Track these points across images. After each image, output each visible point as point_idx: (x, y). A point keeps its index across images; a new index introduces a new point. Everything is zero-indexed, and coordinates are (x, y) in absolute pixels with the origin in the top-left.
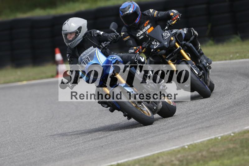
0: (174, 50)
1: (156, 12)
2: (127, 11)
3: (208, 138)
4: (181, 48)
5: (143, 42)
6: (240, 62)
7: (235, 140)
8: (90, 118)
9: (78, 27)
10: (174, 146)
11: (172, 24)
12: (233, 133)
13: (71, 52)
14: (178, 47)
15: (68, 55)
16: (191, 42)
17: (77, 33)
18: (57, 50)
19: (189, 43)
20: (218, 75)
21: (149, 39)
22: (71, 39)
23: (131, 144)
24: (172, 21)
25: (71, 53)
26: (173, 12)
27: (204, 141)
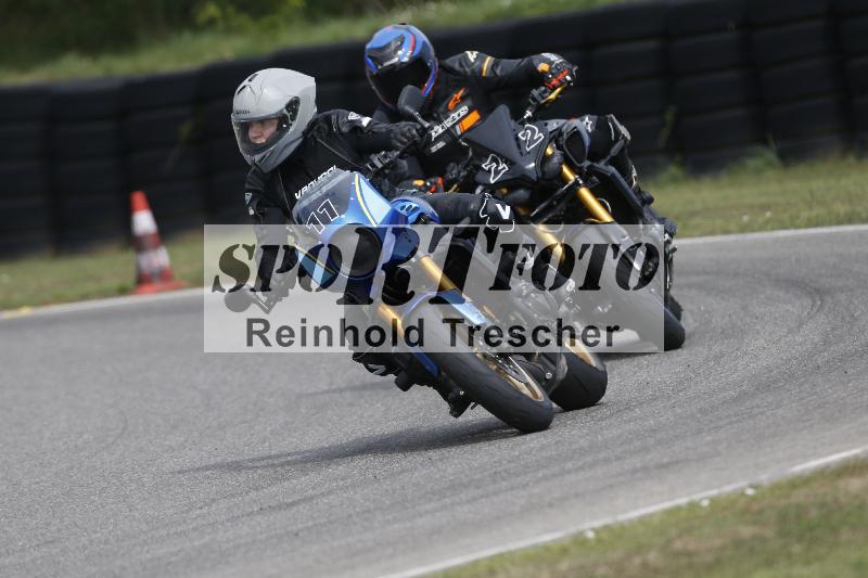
0: (556, 190)
1: (489, 60)
2: (393, 58)
3: (667, 505)
4: (581, 182)
5: (449, 162)
6: (776, 241)
7: (760, 512)
8: (252, 435)
9: (287, 100)
10: (547, 531)
11: (547, 102)
12: (751, 486)
13: (263, 185)
14: (569, 180)
15: (248, 196)
16: (612, 162)
17: (283, 120)
18: (139, 198)
19: (606, 164)
20: (700, 287)
21: (471, 154)
22: (264, 141)
23: (396, 526)
24: (545, 92)
25: (259, 188)
26: (548, 61)
27: (651, 515)
